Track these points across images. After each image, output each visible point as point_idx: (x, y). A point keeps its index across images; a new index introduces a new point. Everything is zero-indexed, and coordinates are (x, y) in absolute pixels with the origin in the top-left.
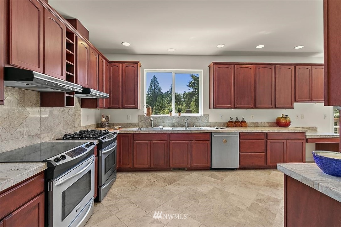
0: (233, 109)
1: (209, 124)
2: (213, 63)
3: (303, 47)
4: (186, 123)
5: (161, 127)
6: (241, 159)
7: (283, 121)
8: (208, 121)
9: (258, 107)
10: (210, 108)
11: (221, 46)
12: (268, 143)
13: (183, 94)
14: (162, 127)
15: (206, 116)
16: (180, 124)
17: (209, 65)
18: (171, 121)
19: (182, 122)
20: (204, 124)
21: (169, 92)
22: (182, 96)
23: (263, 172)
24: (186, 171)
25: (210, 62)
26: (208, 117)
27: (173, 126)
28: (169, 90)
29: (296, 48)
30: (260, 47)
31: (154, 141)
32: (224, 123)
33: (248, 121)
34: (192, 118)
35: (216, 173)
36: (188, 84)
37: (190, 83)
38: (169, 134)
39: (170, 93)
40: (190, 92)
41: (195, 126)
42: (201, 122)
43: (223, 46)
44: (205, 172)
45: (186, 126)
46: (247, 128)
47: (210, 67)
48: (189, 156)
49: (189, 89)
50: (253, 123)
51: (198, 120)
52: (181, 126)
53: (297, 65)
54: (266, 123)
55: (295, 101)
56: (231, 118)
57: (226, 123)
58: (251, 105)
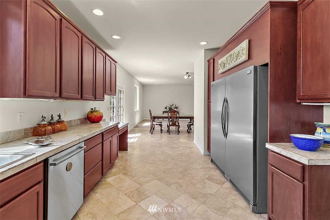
12: (104, 145)
32: (26, 130)
50: (67, 122)
53: (106, 54)
54: (78, 120)
55: (105, 93)
56: (44, 118)
57: (31, 128)
58: (79, 94)
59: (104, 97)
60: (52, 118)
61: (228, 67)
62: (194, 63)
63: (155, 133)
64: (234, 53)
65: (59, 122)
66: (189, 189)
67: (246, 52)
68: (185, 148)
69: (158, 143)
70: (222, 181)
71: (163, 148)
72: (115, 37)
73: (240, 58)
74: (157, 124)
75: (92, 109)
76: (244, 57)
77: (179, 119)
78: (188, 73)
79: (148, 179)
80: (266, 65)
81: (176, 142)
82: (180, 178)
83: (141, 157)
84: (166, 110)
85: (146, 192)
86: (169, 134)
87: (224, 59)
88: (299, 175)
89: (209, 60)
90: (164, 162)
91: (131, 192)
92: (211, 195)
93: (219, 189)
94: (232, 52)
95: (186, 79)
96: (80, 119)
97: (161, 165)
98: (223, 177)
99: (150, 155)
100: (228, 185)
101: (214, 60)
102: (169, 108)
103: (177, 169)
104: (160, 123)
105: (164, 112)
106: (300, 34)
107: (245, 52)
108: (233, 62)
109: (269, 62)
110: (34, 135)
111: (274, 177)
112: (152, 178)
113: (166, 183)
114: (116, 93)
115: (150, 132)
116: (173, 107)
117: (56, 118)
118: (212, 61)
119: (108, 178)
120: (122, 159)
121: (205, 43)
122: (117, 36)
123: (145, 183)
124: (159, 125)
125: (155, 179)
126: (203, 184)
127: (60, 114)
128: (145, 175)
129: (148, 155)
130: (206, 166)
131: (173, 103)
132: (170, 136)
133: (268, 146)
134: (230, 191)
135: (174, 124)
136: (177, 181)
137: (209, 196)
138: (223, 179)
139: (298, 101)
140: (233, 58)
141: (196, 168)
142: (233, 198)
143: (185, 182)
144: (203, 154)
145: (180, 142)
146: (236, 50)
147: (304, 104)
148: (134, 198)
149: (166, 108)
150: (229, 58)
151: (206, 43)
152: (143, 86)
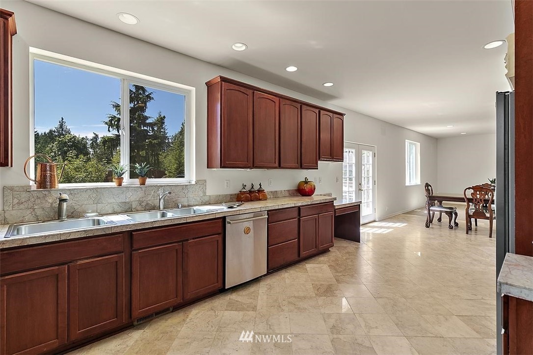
0: (248, 170)
1: (206, 199)
2: (221, 77)
3: (332, 84)
4: (162, 201)
5: (91, 215)
6: (269, 257)
7: (307, 187)
8: (204, 193)
9: (284, 166)
10: (208, 168)
11: (239, 47)
12: (301, 222)
13: (91, 140)
14: (97, 216)
15: (201, 183)
16: (144, 204)
17: (209, 82)
18: (122, 198)
19: (151, 200)
20: (198, 199)
21: (54, 132)
22: (89, 142)
23: (297, 270)
24: (172, 312)
25: (214, 75)
26: (205, 185)
27: (128, 210)
28: (54, 129)
29: (325, 85)
30: (292, 69)
31: (79, 262)
32: (231, 195)
33: (267, 189)
34: (173, 188)
35: (234, 296)
36: (107, 120)
37: (112, 120)
38: (130, 236)
39: (56, 134)
40: (112, 136)
41: (180, 206)
42: (193, 196)
43: (244, 48)
44: (213, 301)
45: (162, 207)
46: (268, 201)
47: (209, 85)
48: (180, 279)
49: (109, 131)
50: (271, 192)
51: (186, 192)
52: (147, 208)
53: (321, 109)
54: (286, 192)
55: (319, 158)
56: (244, 186)
57: (235, 194)
58: (275, 163)
59: (317, 164)
60: (253, 187)
63: (434, 226)
65: (260, 191)
79: (354, 280)
86: (467, 233)
96: (289, 191)
110: (237, 201)
112: (360, 281)
113: (374, 294)
114: (343, 158)
117: (256, 188)
123: (346, 282)
127: (260, 183)
128: (355, 275)
135: (479, 215)
152: (438, 140)
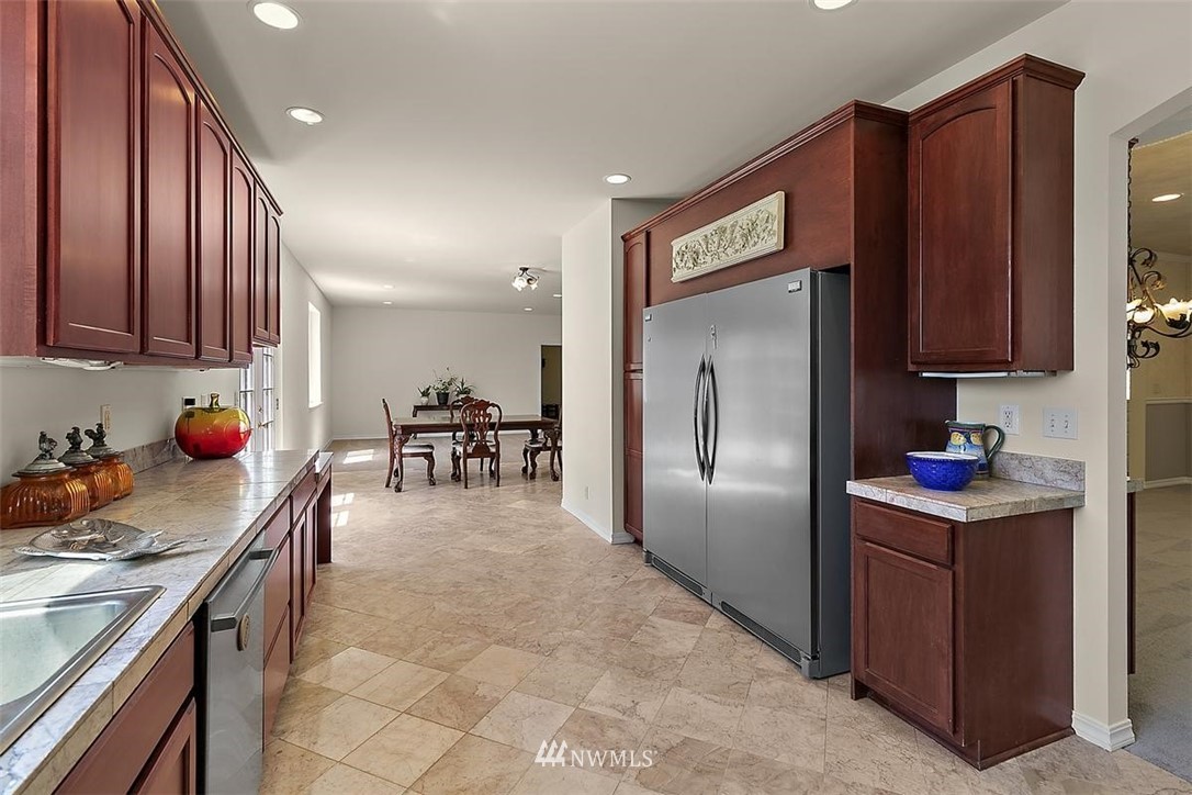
53: (257, 180)
54: (146, 451)
55: (254, 336)
56: (50, 444)
59: (250, 351)
60: (77, 445)
61: (709, 264)
62: (560, 239)
63: (407, 487)
64: (732, 226)
66: (615, 652)
67: (777, 226)
68: (542, 530)
69: (441, 523)
70: (698, 612)
71: (467, 536)
72: (302, 115)
73: (755, 243)
74: (414, 455)
75: (190, 402)
76: (772, 241)
77: (500, 432)
78: (527, 269)
79: (467, 647)
80: (845, 269)
81: (502, 513)
82: (572, 627)
83: (401, 578)
84: (425, 400)
85: (481, 691)
86: (466, 487)
87: (694, 238)
88: (942, 551)
89: (629, 234)
90: (495, 582)
91: (423, 702)
92: (687, 657)
93: (700, 638)
94: (727, 221)
95: (520, 289)
97: (487, 594)
98: (697, 602)
99: (429, 565)
100: (717, 621)
101: (648, 235)
102: (438, 394)
103: (547, 599)
104: (429, 450)
105: (417, 408)
106: (915, 198)
107: (775, 228)
108: (729, 251)
109: (852, 264)
111: (871, 569)
112: (477, 642)
113: (534, 650)
114: (278, 334)
115: (387, 486)
116: (453, 387)
118: (642, 238)
119: (304, 670)
120: (324, 594)
121: (621, 179)
122: (310, 112)
123: (460, 660)
124: (424, 455)
125: (490, 644)
126: (651, 630)
127: (100, 426)
128: (445, 635)
129: (422, 566)
130: (635, 577)
131: (453, 374)
132: (471, 492)
133: (854, 488)
134: (732, 636)
135: (481, 451)
136: (566, 634)
137: (681, 661)
138: (697, 607)
139: (911, 368)
140: (732, 242)
141: (608, 587)
142: (749, 652)
143: (593, 636)
144: (610, 540)
145: (515, 510)
146: (743, 216)
147: (924, 375)
148: (450, 718)
149: (425, 394)
150: (716, 239)
151: (624, 179)
152: (335, 308)
